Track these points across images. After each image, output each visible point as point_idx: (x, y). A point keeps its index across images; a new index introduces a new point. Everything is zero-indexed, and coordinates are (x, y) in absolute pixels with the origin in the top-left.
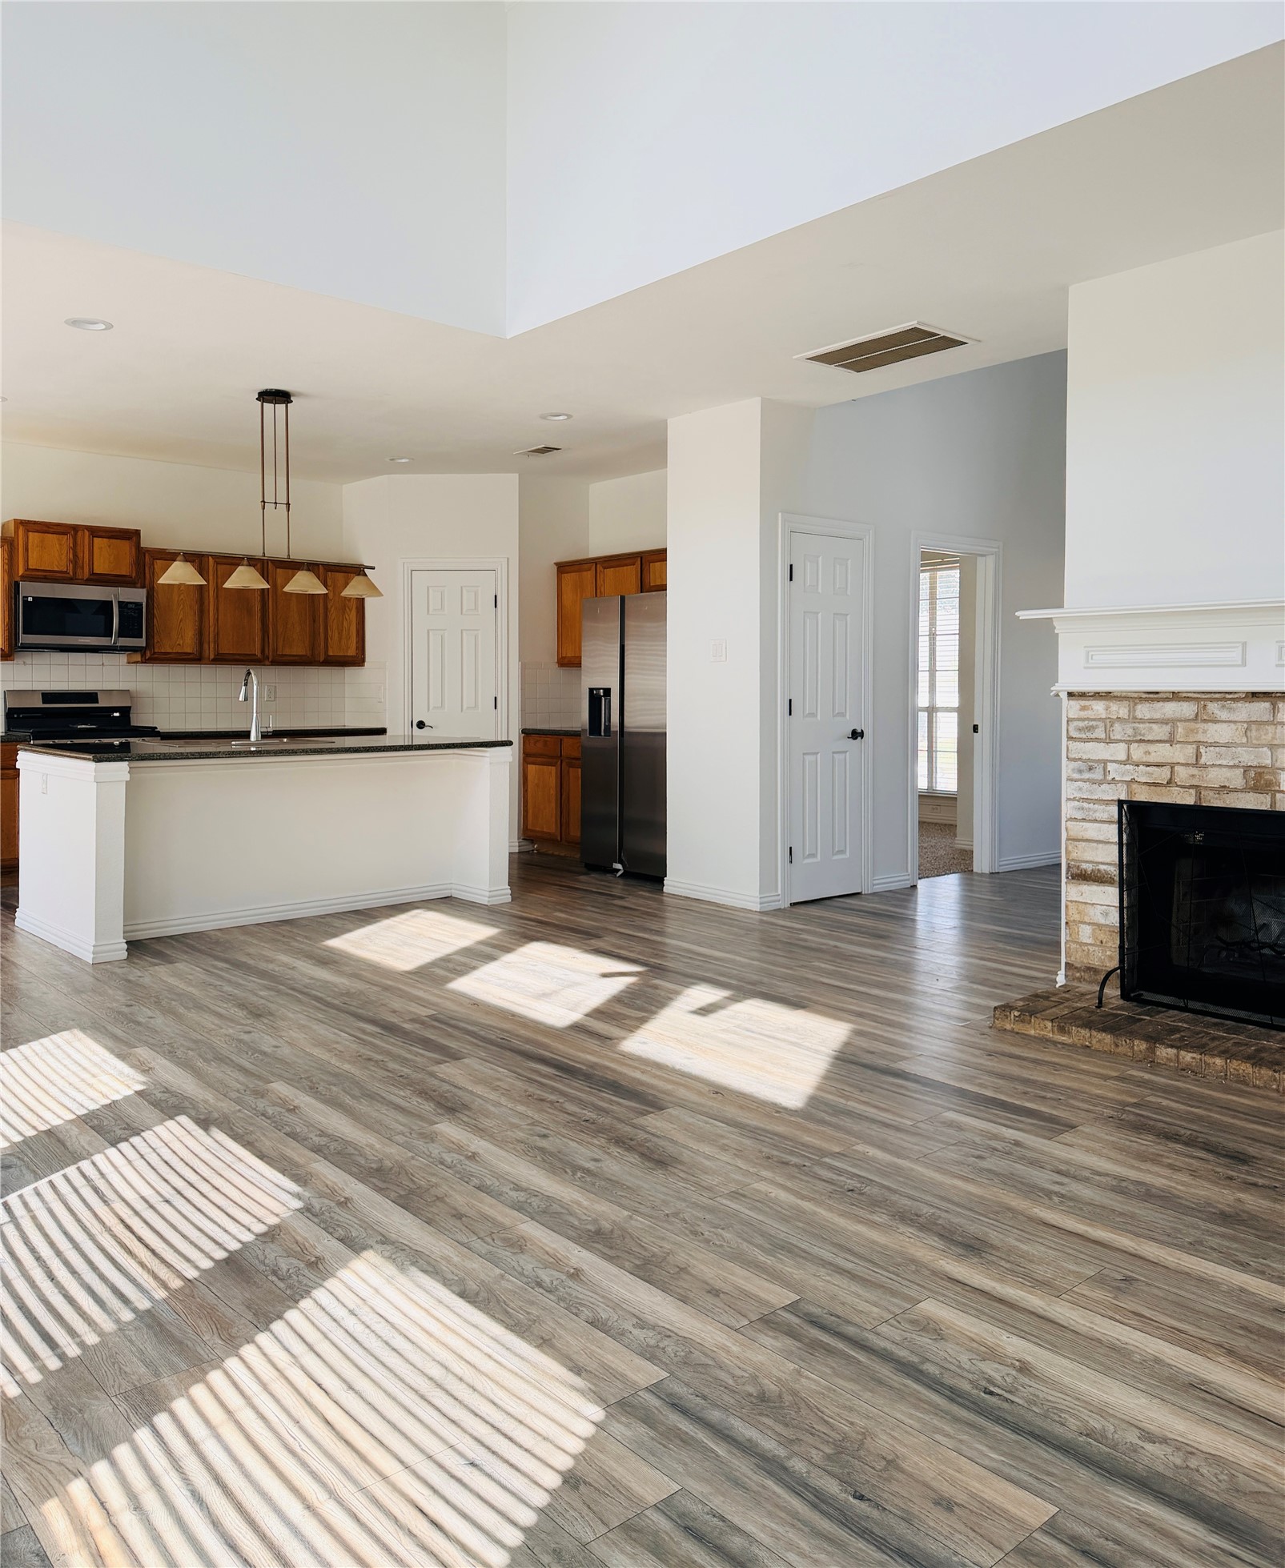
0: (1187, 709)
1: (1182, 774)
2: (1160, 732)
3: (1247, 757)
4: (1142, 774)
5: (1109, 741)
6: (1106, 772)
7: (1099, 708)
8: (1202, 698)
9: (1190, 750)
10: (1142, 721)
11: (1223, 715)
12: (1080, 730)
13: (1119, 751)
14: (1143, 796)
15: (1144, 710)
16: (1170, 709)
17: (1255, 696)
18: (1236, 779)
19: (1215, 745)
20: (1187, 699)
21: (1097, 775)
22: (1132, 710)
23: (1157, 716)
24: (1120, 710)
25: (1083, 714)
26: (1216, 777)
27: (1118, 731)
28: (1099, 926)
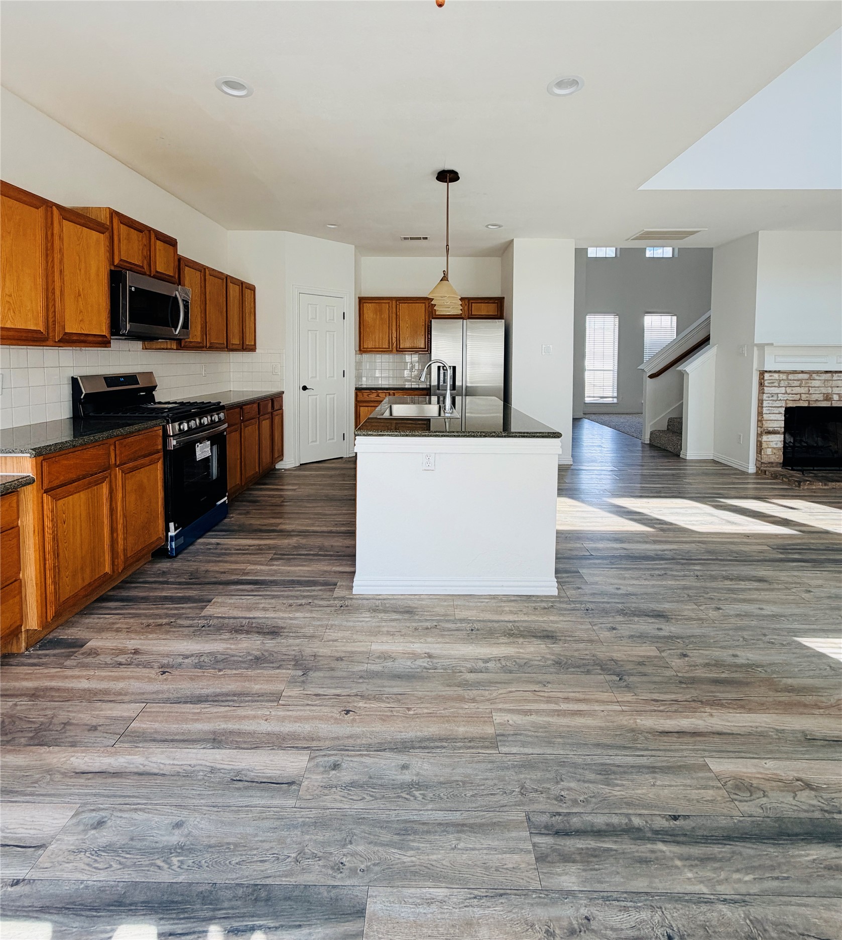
0: (806, 376)
1: (804, 397)
2: (797, 383)
3: (824, 391)
4: (790, 397)
5: (779, 387)
6: (778, 397)
7: (776, 376)
8: (810, 373)
9: (807, 389)
10: (791, 380)
11: (817, 378)
12: (769, 383)
13: (783, 390)
14: (791, 405)
15: (791, 377)
16: (801, 376)
17: (827, 372)
18: (821, 397)
19: (814, 387)
20: (806, 373)
21: (775, 398)
22: (787, 377)
23: (796, 378)
24: (784, 377)
25: (771, 378)
26: (814, 397)
27: (782, 383)
28: (774, 448)
